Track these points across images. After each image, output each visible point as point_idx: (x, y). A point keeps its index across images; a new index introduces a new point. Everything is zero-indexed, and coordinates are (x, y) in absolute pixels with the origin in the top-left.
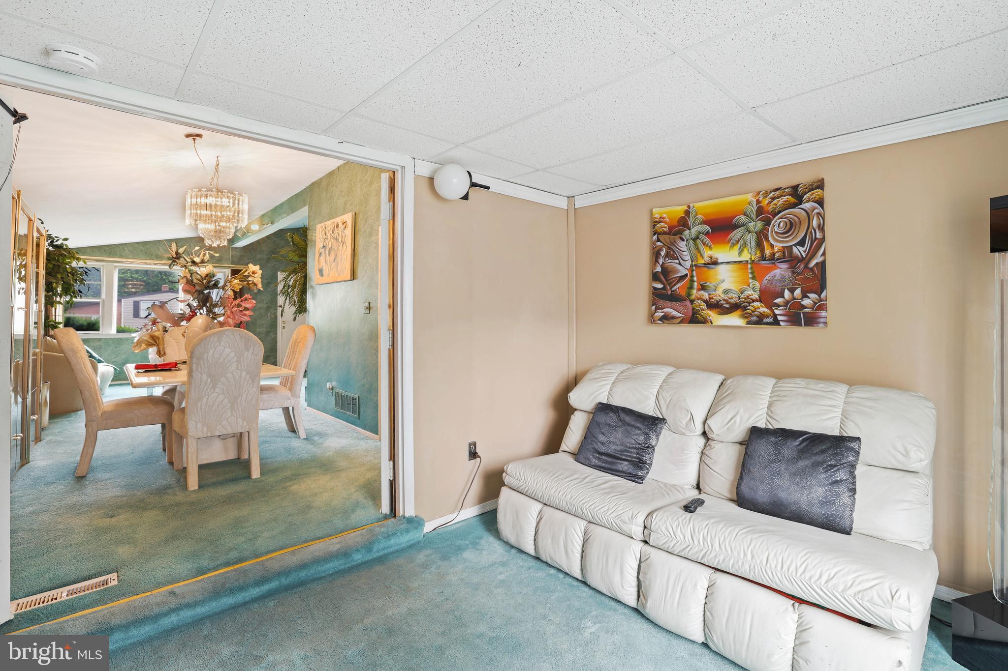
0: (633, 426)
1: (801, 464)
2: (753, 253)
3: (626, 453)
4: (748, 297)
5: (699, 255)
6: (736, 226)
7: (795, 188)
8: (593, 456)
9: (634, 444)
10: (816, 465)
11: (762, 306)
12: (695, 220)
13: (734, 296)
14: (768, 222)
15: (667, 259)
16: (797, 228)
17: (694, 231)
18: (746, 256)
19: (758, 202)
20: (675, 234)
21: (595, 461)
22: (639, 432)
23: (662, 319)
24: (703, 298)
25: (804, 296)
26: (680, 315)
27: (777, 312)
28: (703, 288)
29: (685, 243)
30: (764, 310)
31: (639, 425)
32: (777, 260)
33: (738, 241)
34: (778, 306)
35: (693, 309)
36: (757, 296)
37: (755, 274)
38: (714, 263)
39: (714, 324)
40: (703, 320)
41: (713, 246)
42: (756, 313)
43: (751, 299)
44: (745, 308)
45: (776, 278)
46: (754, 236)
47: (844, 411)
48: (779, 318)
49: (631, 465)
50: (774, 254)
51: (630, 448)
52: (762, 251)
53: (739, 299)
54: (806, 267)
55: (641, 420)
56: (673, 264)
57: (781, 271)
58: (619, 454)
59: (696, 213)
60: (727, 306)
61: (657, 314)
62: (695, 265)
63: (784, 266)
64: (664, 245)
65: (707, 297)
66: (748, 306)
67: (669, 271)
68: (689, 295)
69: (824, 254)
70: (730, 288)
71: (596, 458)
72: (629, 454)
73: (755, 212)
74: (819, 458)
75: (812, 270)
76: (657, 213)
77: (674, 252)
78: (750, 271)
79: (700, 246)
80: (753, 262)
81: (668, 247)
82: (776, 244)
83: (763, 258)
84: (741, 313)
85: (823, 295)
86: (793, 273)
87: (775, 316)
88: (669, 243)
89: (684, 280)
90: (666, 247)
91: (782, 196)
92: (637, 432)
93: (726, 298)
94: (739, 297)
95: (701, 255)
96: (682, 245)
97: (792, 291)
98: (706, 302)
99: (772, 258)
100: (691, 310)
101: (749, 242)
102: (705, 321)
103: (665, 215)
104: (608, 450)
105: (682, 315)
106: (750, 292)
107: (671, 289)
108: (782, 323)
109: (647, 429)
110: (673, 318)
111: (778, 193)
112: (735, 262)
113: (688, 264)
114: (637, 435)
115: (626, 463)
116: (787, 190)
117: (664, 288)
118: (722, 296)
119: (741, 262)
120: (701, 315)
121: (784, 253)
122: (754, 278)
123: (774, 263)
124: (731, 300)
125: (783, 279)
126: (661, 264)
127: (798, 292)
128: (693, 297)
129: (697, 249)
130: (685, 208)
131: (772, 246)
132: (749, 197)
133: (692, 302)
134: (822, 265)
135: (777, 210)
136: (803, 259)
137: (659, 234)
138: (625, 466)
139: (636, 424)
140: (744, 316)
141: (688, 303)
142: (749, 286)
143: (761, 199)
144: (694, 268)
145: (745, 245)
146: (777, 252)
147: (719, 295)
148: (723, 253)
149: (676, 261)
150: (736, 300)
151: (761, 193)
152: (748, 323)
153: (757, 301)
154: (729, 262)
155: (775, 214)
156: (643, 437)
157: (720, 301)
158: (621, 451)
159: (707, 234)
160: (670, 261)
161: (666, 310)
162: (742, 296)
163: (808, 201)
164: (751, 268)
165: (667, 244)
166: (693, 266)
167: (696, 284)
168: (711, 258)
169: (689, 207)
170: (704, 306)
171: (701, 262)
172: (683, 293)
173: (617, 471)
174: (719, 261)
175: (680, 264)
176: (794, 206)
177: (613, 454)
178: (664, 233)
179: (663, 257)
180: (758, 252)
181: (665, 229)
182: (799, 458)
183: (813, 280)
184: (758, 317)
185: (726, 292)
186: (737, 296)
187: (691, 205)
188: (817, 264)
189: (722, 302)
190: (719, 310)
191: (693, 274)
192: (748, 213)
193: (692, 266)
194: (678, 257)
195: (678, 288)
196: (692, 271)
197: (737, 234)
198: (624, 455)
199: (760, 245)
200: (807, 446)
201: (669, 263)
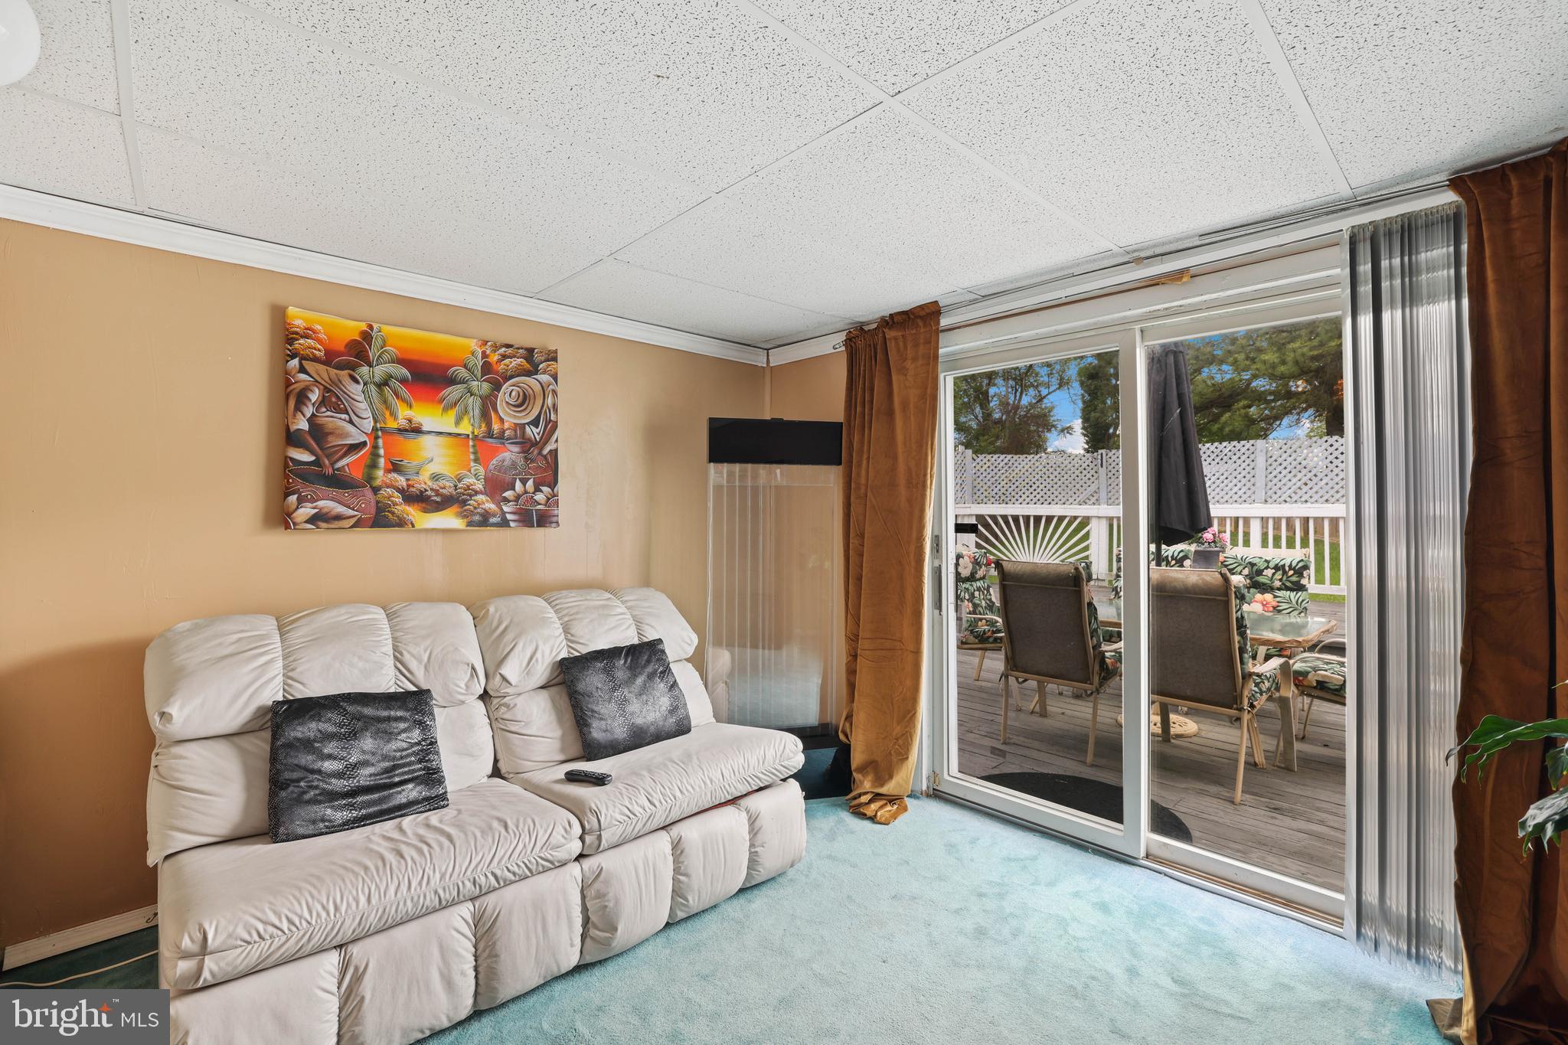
0: (389, 719)
1: (640, 681)
2: (476, 425)
3: (400, 771)
4: (468, 486)
5: (387, 414)
6: (452, 381)
7: (530, 351)
8: (332, 807)
9: (406, 749)
10: (651, 676)
11: (487, 501)
12: (382, 353)
13: (448, 484)
14: (497, 386)
15: (324, 409)
16: (532, 402)
17: (380, 371)
18: (465, 428)
19: (484, 355)
20: (340, 367)
21: (340, 816)
22: (406, 725)
23: (313, 520)
24: (397, 484)
25: (537, 490)
26: (351, 512)
27: (506, 509)
28: (395, 468)
29: (360, 387)
30: (490, 506)
31: (399, 713)
32: (507, 439)
33: (456, 404)
34: (506, 500)
35: (378, 502)
36: (481, 487)
37: (479, 455)
38: (417, 430)
39: (417, 526)
40: (397, 521)
41: (414, 404)
42: (479, 510)
43: (473, 490)
44: (464, 503)
45: (506, 463)
46: (479, 401)
47: (634, 617)
48: (509, 517)
49: (421, 784)
50: (503, 431)
51: (402, 758)
52: (489, 425)
53: (456, 489)
54: (540, 453)
55: (399, 704)
56: (331, 420)
57: (510, 454)
58: (386, 778)
59: (384, 341)
60: (438, 499)
61: (301, 511)
62: (382, 429)
63: (516, 449)
64: (317, 381)
65: (404, 484)
66: (468, 500)
67: (327, 431)
68: (370, 479)
69: (557, 441)
70: (442, 472)
71: (342, 808)
72: (406, 769)
73: (480, 368)
74: (649, 669)
75: (545, 457)
76: (300, 318)
77: (338, 398)
78: (471, 450)
79: (390, 398)
80: (476, 438)
81: (326, 388)
82: (508, 417)
83: (489, 434)
84: (459, 510)
85: (556, 489)
86: (526, 459)
87: (504, 513)
88: (327, 380)
89: (360, 451)
90: (321, 387)
91: (515, 356)
92: (402, 726)
93: (435, 487)
94: (456, 486)
95: (392, 414)
96: (355, 390)
97: (524, 482)
98: (401, 491)
99: (501, 436)
100: (373, 504)
101: (471, 407)
102: (401, 523)
103: (318, 327)
104: (358, 781)
105: (356, 513)
106: (472, 480)
107: (332, 464)
108: (512, 524)
109: (417, 714)
110: (339, 517)
111: (510, 351)
112: (450, 434)
113: (368, 425)
114: (404, 731)
115: (410, 786)
116: (520, 351)
117: (317, 463)
118: (430, 483)
119: (459, 435)
120: (393, 513)
121: (515, 431)
122: (476, 460)
123: (503, 443)
124: (444, 491)
125: (514, 465)
126: (308, 415)
127: (530, 484)
128: (377, 483)
129: (385, 402)
130: (363, 326)
131: (502, 420)
132: (473, 344)
133: (376, 490)
134: (554, 453)
135: (509, 373)
136: (537, 443)
137: (303, 358)
138: (411, 792)
139: (392, 713)
140: (463, 515)
141: (368, 492)
142: (470, 471)
143: (488, 352)
144: (380, 433)
145: (466, 412)
146: (507, 429)
147: (423, 481)
148: (428, 416)
149: (343, 416)
150: (452, 490)
151: (489, 344)
152: (469, 524)
153: (481, 493)
154: (441, 433)
155: (507, 379)
156: (417, 731)
157: (426, 490)
158: (387, 771)
159: (403, 381)
160: (329, 413)
161: (321, 503)
162: (460, 485)
163: (544, 372)
164: (473, 446)
165: (323, 382)
166: (377, 430)
167: (382, 461)
168: (410, 421)
169: (371, 327)
170: (398, 498)
171: (392, 424)
172: (358, 475)
173: (400, 807)
174: (425, 428)
175: (351, 422)
176: (529, 374)
177: (372, 783)
178: (316, 359)
179: (313, 404)
180: (483, 425)
181: (317, 352)
182: (635, 676)
183: (545, 470)
184: (481, 515)
185: (435, 477)
186: (452, 485)
187: (375, 326)
188: (551, 450)
189: (429, 493)
190: (424, 505)
191: (377, 443)
192: (470, 365)
193: (375, 429)
194: (346, 410)
195: (348, 465)
196: (377, 438)
197: (453, 392)
198: (397, 775)
199: (485, 416)
200: (632, 660)
201: (327, 417)
